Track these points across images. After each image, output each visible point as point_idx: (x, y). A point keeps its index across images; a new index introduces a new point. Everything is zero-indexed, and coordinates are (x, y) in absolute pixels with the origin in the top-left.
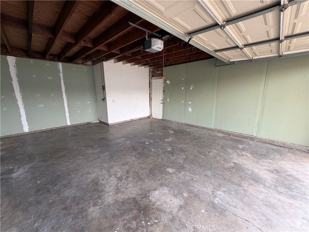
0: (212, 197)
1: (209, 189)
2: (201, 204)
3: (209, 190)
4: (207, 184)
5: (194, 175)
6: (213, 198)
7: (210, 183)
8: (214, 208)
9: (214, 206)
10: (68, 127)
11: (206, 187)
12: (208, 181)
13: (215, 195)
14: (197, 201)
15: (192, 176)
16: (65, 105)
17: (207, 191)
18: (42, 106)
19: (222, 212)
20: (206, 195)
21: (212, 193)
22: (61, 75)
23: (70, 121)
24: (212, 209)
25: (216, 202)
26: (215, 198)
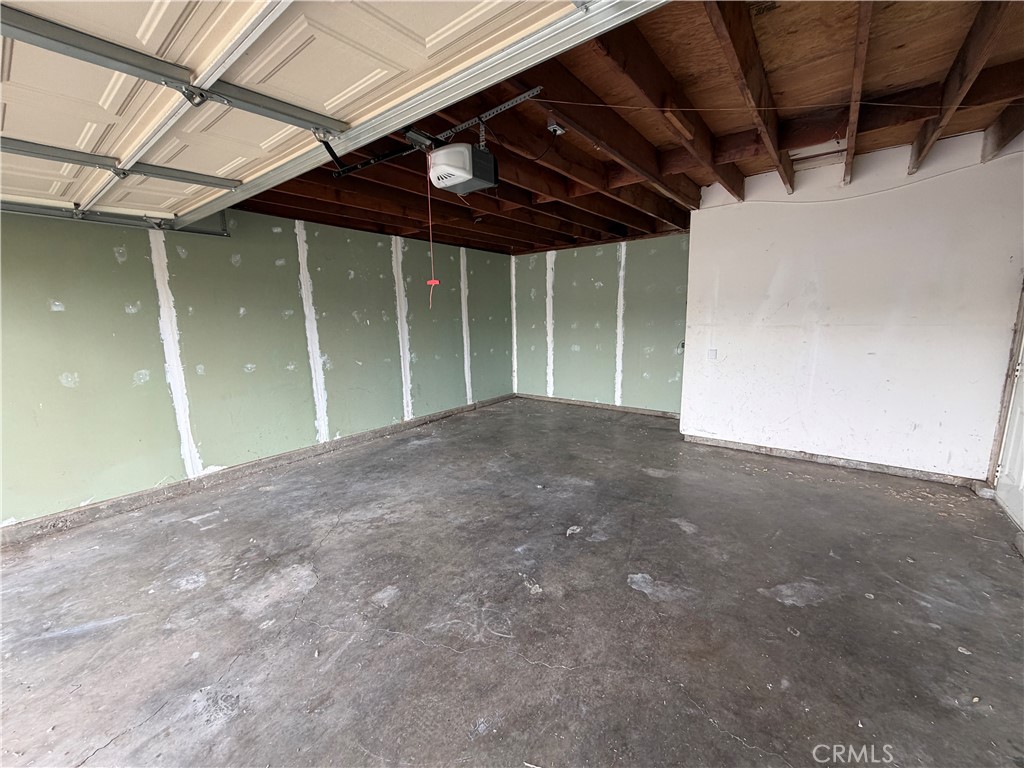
0: (218, 689)
1: (254, 690)
2: (216, 655)
3: (249, 690)
4: (275, 691)
5: (340, 657)
6: (213, 691)
7: (278, 704)
8: (184, 684)
9: (189, 685)
10: (613, 410)
11: (265, 682)
12: (292, 701)
13: (220, 702)
14: (230, 646)
15: (335, 651)
16: (617, 353)
17: (246, 682)
18: (576, 348)
19: (156, 700)
20: (236, 675)
21: (232, 697)
22: (622, 273)
23: (622, 396)
24: (184, 676)
25: (196, 696)
26: (207, 700)
